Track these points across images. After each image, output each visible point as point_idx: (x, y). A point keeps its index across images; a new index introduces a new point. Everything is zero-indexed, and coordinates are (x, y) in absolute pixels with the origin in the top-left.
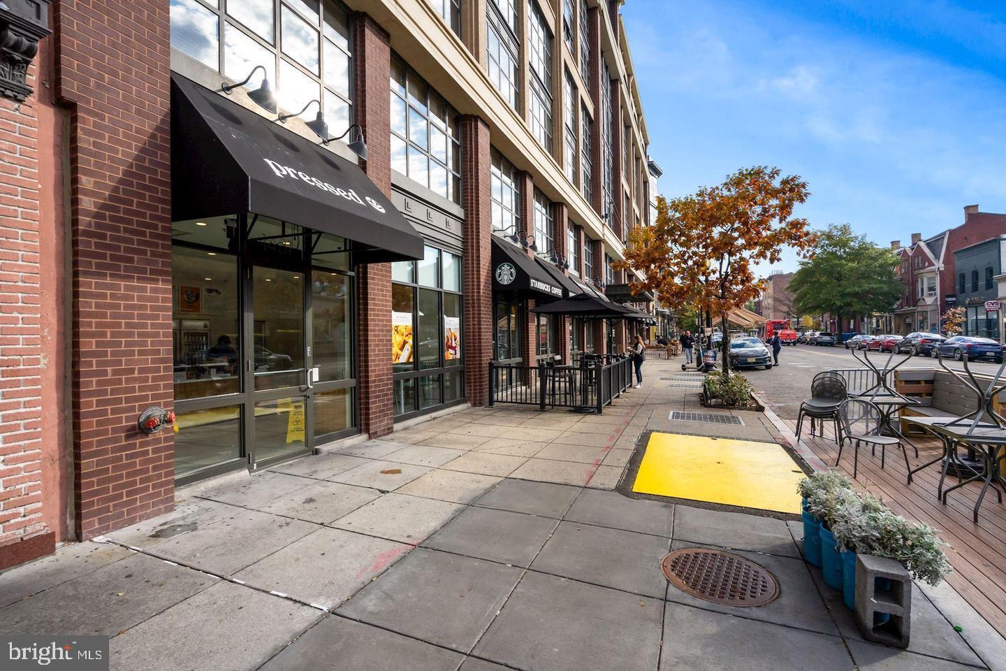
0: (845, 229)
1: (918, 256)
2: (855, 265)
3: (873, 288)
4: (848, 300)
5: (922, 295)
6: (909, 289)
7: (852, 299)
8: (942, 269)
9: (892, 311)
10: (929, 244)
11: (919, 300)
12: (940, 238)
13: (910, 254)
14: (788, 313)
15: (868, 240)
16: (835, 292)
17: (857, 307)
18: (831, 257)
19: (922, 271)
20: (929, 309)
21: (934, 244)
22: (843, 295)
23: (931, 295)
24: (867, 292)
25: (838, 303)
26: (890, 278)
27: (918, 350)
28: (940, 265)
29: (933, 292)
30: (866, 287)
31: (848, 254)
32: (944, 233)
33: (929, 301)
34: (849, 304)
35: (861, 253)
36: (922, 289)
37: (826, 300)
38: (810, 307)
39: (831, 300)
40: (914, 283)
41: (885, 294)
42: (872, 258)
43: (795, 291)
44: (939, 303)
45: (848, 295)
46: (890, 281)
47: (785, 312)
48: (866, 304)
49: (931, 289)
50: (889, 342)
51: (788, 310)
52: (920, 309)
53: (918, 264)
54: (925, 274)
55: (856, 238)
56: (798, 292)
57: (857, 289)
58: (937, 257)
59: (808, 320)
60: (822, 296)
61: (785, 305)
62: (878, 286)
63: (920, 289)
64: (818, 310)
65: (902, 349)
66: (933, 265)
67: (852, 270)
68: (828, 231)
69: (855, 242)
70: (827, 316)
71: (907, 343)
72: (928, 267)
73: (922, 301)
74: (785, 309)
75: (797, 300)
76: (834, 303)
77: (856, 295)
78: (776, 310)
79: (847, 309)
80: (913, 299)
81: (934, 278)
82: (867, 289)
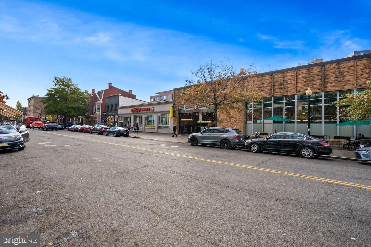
0: (70, 80)
1: (94, 97)
2: (73, 96)
3: (79, 106)
4: (70, 110)
5: (96, 111)
6: (91, 108)
7: (72, 110)
8: (102, 103)
9: (86, 116)
10: (98, 93)
11: (94, 113)
12: (101, 92)
13: (92, 96)
14: (41, 114)
15: (78, 87)
16: (64, 106)
17: (73, 113)
18: (63, 90)
19: (96, 102)
20: (98, 116)
21: (99, 93)
22: (68, 108)
23: (98, 111)
24: (77, 108)
25: (66, 111)
26: (85, 103)
27: (100, 132)
28: (101, 101)
29: (99, 110)
30: (77, 105)
31: (70, 91)
32: (103, 90)
33: (98, 113)
34: (69, 112)
35: (75, 91)
36: (96, 109)
37: (60, 109)
38: (52, 111)
39: (62, 109)
40: (93, 106)
41: (83, 109)
42: (79, 94)
43: (45, 103)
44: (100, 114)
45: (70, 108)
46: (85, 104)
47: (39, 113)
48: (77, 113)
49: (99, 109)
50: (88, 128)
51: (41, 112)
52: (94, 116)
53: (94, 100)
54: (97, 104)
55: (74, 85)
56: (46, 104)
57: (73, 106)
58: (101, 98)
59: (50, 117)
60: (58, 107)
61: (39, 110)
62: (81, 105)
63: (95, 109)
64: (56, 113)
65: (93, 131)
66: (99, 101)
67: (71, 97)
68: (62, 79)
69: (73, 86)
70: (59, 116)
71: (95, 129)
72: (98, 101)
73: (95, 113)
74: (39, 112)
75: (46, 108)
76: (64, 110)
77: (73, 108)
78: (34, 112)
79: (69, 114)
80: (92, 112)
81: (99, 105)
82: (77, 106)
